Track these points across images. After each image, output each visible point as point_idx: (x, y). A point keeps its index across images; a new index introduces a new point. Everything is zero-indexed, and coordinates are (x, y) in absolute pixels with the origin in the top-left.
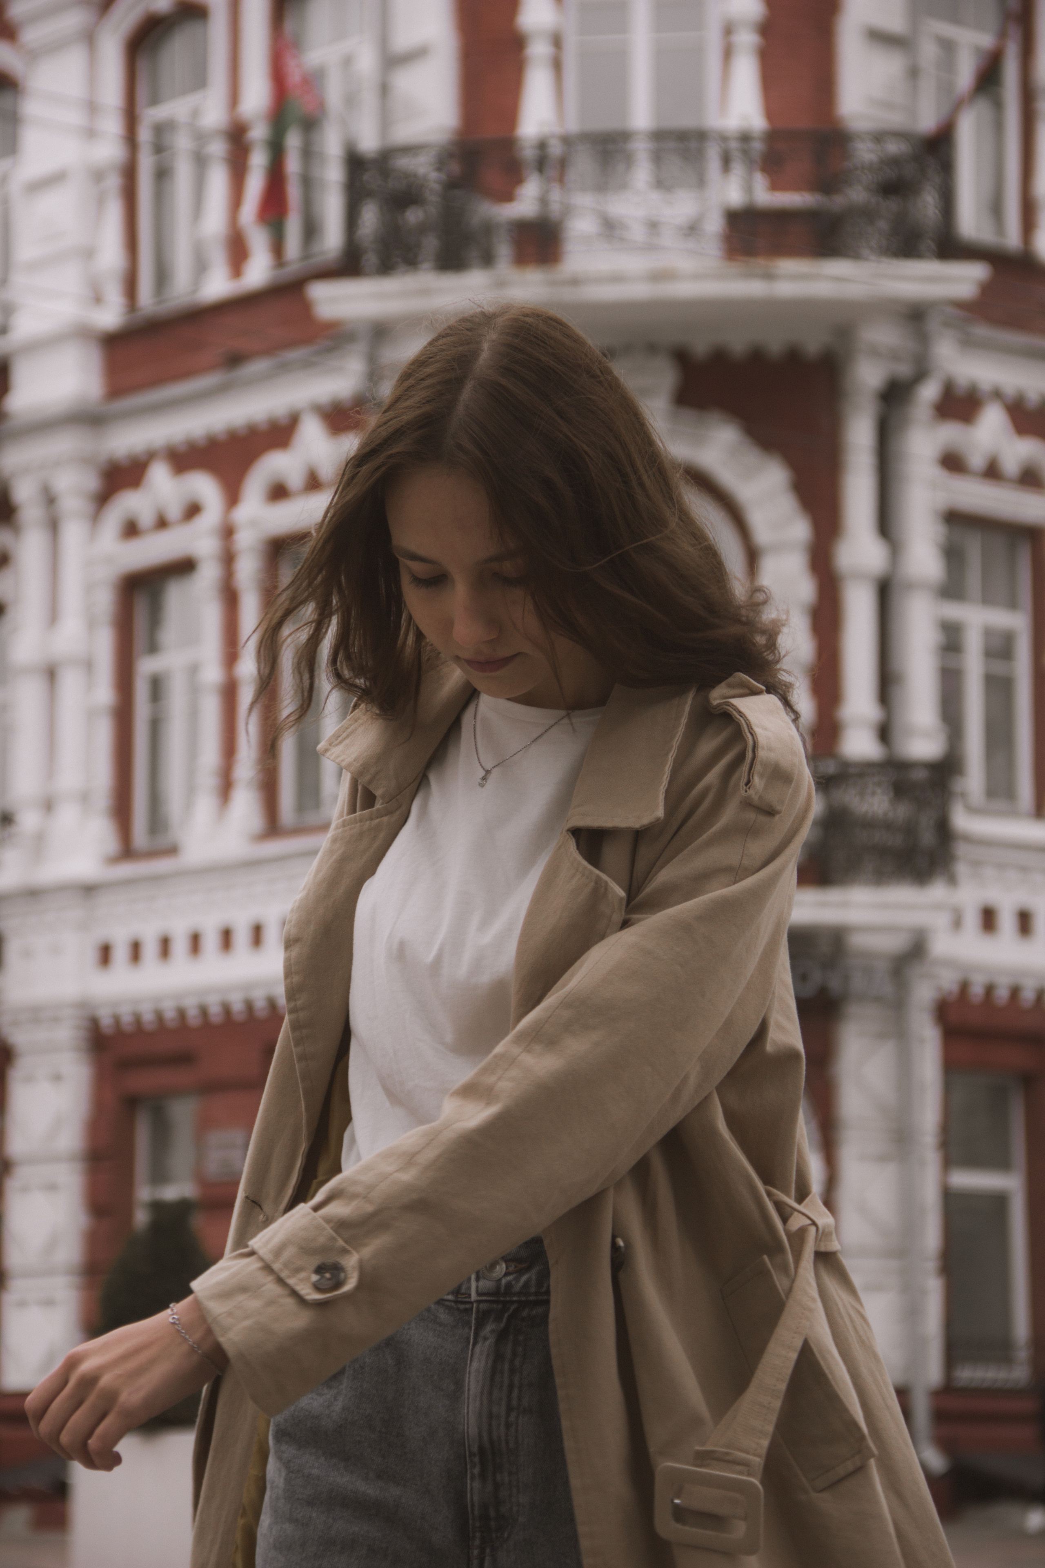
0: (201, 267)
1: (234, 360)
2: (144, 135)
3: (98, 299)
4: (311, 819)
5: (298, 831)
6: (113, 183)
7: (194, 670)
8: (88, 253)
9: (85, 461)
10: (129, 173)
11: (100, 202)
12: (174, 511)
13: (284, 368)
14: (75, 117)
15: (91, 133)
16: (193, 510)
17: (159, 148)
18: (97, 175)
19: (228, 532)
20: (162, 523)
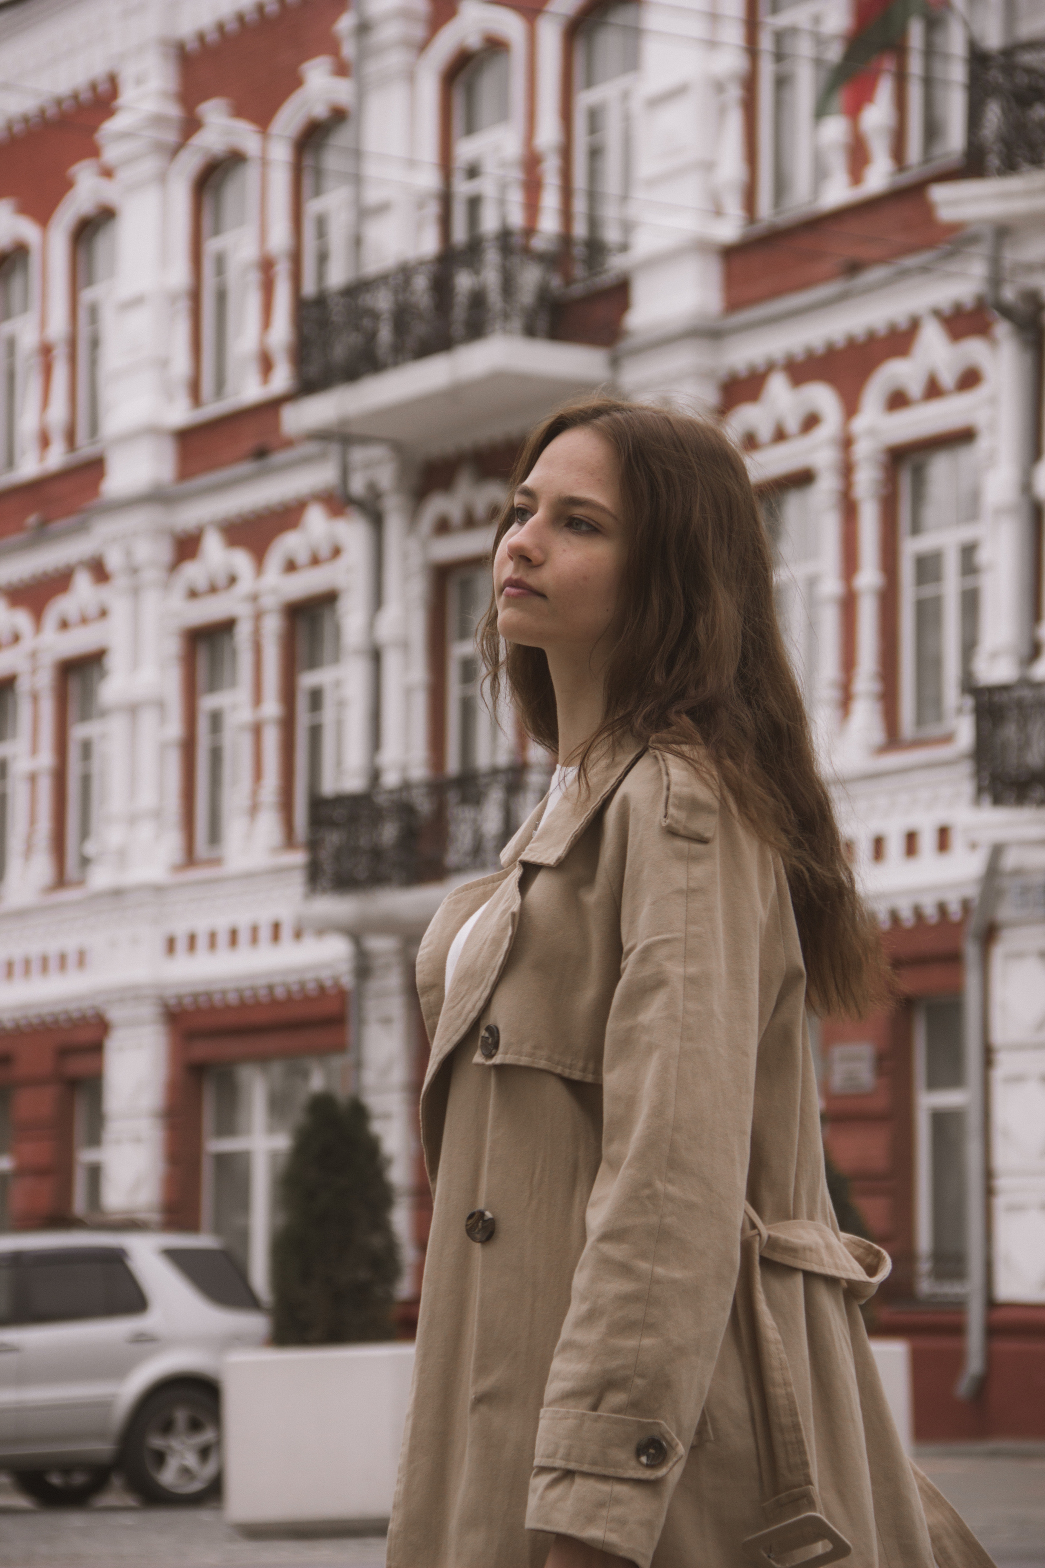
0: (820, 174)
1: (854, 268)
2: (766, 43)
3: (718, 212)
4: (933, 730)
5: (918, 743)
6: (734, 93)
7: (812, 582)
8: (708, 166)
9: (704, 375)
10: (750, 84)
11: (722, 111)
12: (792, 425)
13: (904, 274)
14: (696, 28)
15: (712, 44)
16: (811, 422)
17: (779, 57)
18: (719, 87)
19: (847, 443)
20: (780, 436)
